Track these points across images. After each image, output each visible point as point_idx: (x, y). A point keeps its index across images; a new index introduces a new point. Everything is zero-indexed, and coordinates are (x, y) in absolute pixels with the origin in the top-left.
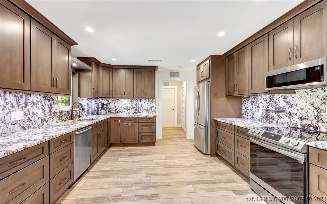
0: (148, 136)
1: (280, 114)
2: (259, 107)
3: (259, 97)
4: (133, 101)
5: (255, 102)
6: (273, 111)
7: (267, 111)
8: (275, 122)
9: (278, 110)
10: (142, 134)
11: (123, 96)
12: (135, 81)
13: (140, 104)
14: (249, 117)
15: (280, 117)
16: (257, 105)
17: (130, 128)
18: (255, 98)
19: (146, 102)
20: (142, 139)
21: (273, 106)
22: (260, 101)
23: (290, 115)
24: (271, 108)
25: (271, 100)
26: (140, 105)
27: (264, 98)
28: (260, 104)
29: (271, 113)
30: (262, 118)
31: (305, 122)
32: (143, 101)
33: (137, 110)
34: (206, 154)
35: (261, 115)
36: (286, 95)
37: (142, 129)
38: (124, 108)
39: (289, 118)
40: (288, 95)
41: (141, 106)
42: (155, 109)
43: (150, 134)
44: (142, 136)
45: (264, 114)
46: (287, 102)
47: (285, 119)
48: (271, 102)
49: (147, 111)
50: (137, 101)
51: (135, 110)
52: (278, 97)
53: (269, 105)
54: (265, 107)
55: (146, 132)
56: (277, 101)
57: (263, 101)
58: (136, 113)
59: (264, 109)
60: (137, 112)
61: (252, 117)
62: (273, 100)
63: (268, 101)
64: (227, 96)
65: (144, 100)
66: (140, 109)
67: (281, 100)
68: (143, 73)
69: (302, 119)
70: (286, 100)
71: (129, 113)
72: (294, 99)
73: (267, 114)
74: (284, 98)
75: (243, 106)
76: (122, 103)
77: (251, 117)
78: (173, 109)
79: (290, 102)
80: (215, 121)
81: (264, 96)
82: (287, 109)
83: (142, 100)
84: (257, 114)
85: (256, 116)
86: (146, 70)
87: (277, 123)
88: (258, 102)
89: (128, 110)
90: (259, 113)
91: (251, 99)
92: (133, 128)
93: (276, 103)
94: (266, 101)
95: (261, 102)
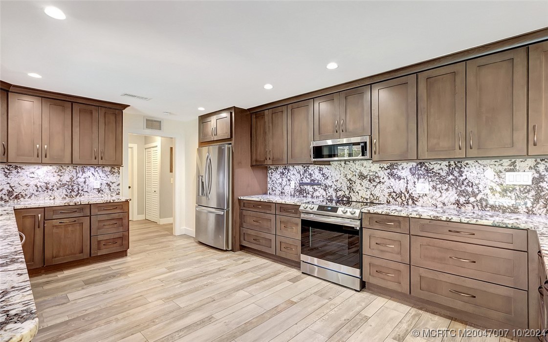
0: (114, 241)
1: (316, 187)
2: (291, 179)
3: (291, 168)
4: (63, 171)
5: (286, 173)
6: (307, 184)
7: (301, 184)
8: (310, 196)
9: (313, 183)
10: (100, 238)
11: (41, 159)
12: (76, 130)
13: (83, 177)
14: (278, 192)
15: (315, 190)
16: (288, 178)
17: (70, 229)
18: (285, 169)
19: (96, 174)
20: (99, 249)
21: (307, 179)
22: (292, 173)
23: (326, 188)
24: (305, 181)
25: (305, 171)
26: (81, 180)
27: (297, 169)
28: (292, 176)
29: (306, 187)
30: (295, 193)
31: (340, 193)
32: (89, 172)
33: (73, 190)
34: (226, 250)
35: (293, 190)
36: (321, 166)
37: (99, 228)
38: (36, 186)
39: (325, 190)
40: (323, 166)
41: (85, 182)
42: (117, 187)
43: (117, 236)
44: (99, 242)
45: (297, 188)
46: (323, 174)
47: (320, 192)
48: (306, 174)
49: (99, 192)
50: (75, 170)
51: (69, 191)
52: (313, 168)
53: (303, 178)
54: (298, 180)
55: (109, 232)
56: (312, 172)
57: (295, 173)
58: (71, 197)
59: (296, 182)
60: (74, 194)
61: (282, 193)
62: (307, 172)
63: (301, 173)
64: (252, 166)
65: (92, 170)
66: (81, 188)
67: (317, 171)
68: (95, 114)
69: (336, 190)
70: (321, 172)
71: (52, 198)
72: (330, 171)
73: (301, 188)
74: (320, 170)
75: (269, 179)
76: (32, 175)
77: (280, 192)
78: (130, 187)
79: (326, 174)
80: (240, 200)
81: (296, 167)
82: (323, 181)
83: (86, 170)
84: (288, 189)
85: (287, 191)
86: (104, 109)
87: (312, 197)
88: (289, 174)
89: (50, 192)
90: (292, 187)
91: (280, 170)
92: (78, 227)
93: (310, 175)
94: (299, 172)
95: (294, 174)
